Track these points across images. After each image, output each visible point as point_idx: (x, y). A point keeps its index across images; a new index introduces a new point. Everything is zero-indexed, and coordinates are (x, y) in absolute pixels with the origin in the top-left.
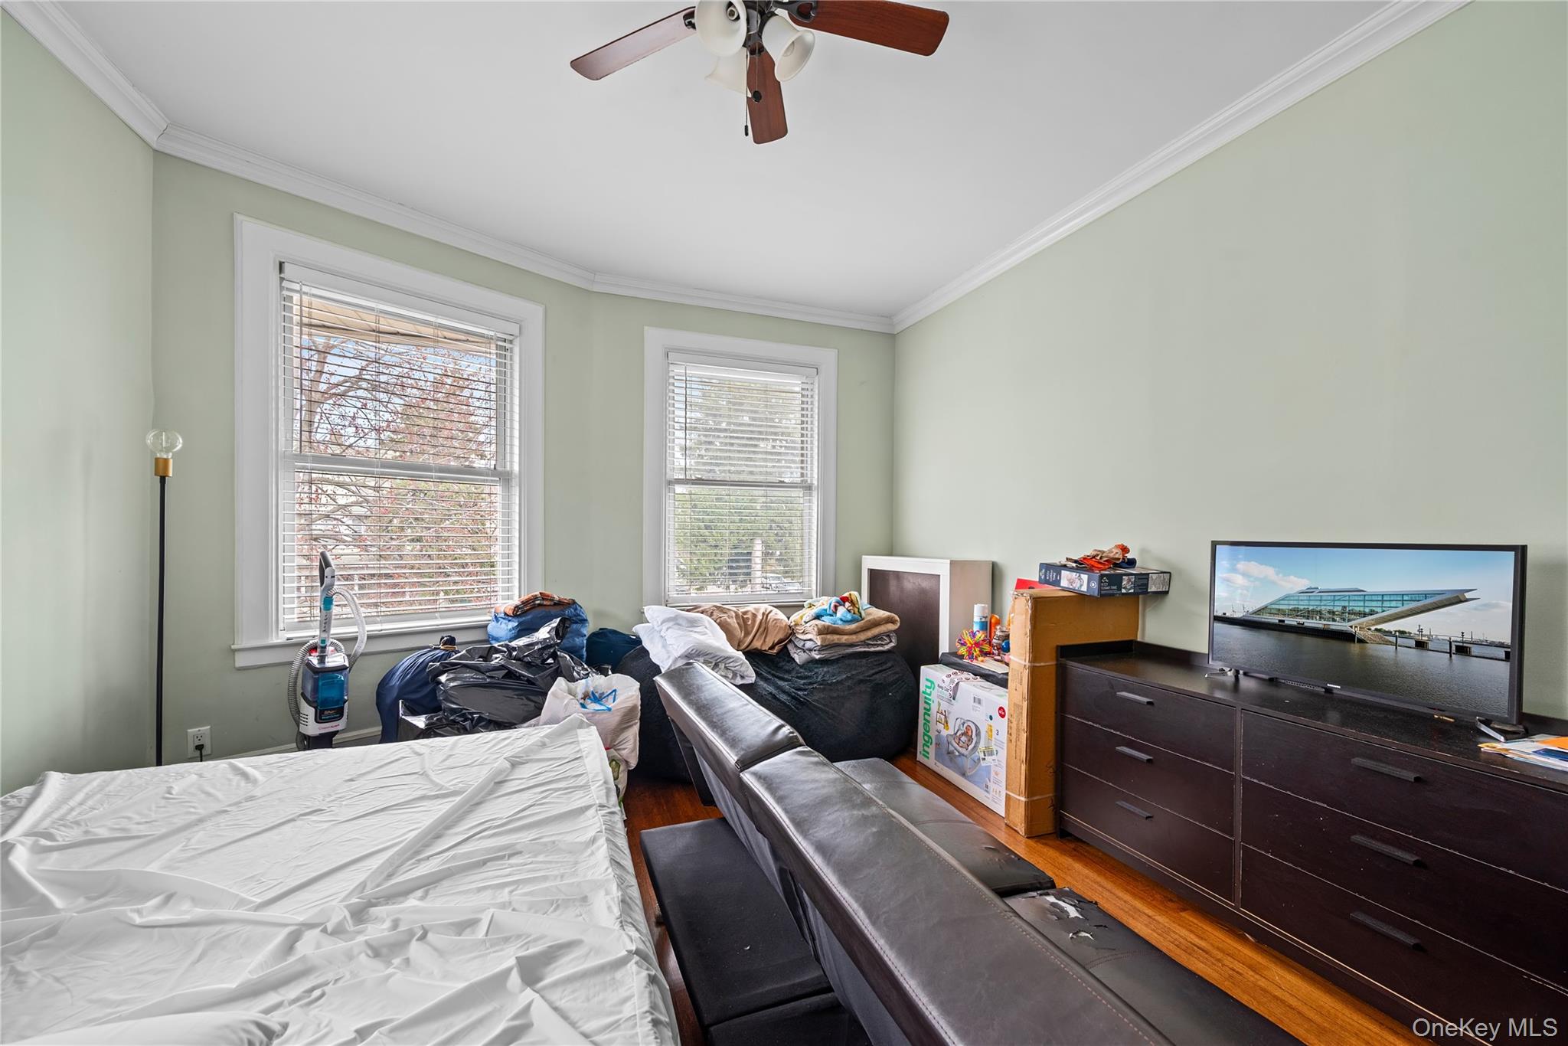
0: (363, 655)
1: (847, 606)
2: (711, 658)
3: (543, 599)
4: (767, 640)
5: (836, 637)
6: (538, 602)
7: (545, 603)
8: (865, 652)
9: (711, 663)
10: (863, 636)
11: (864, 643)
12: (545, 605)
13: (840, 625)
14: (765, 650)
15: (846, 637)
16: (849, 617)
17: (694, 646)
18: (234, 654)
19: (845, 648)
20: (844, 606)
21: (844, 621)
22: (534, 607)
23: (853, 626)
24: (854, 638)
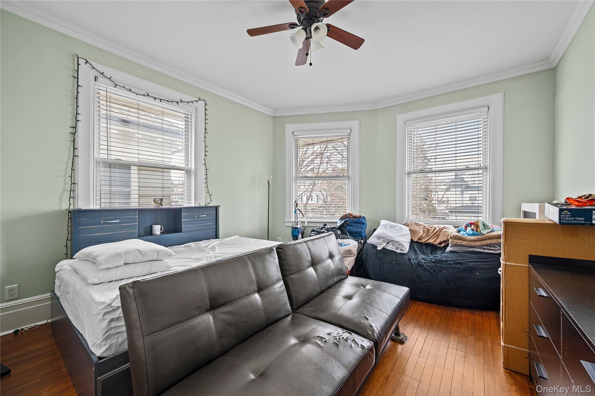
0: (307, 226)
1: (472, 227)
2: (386, 240)
3: (350, 215)
4: (438, 240)
5: (459, 241)
6: (348, 216)
7: (350, 216)
8: (480, 251)
9: (386, 241)
10: (478, 243)
11: (481, 247)
12: (351, 217)
13: (466, 236)
14: (436, 244)
15: (467, 242)
16: (471, 232)
17: (378, 234)
18: (285, 223)
19: (467, 248)
20: (471, 227)
21: (468, 234)
22: (347, 217)
23: (473, 238)
24: (472, 244)
